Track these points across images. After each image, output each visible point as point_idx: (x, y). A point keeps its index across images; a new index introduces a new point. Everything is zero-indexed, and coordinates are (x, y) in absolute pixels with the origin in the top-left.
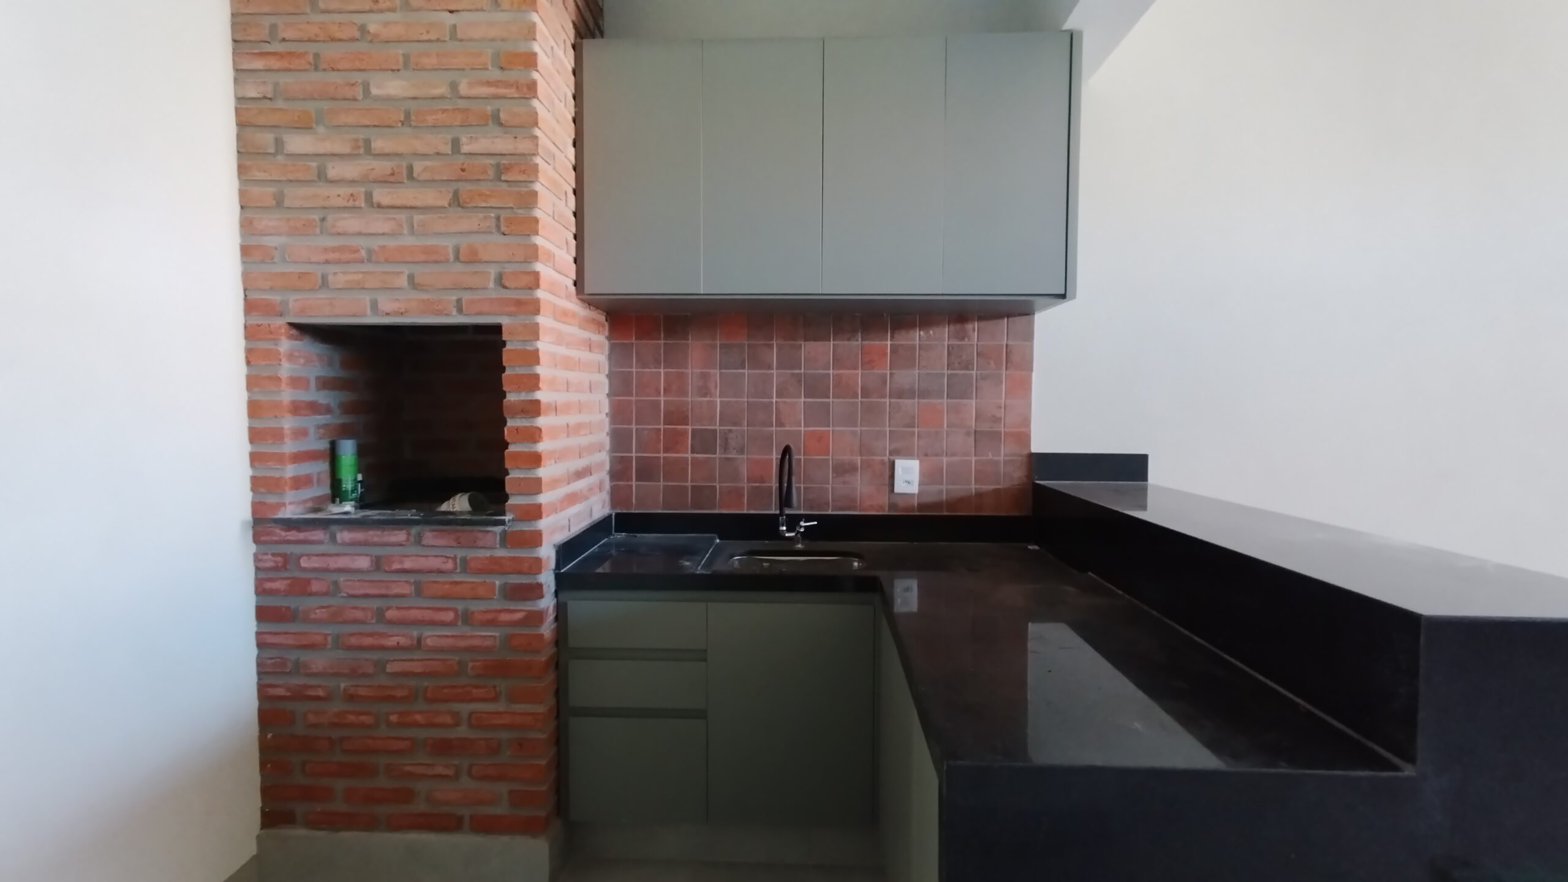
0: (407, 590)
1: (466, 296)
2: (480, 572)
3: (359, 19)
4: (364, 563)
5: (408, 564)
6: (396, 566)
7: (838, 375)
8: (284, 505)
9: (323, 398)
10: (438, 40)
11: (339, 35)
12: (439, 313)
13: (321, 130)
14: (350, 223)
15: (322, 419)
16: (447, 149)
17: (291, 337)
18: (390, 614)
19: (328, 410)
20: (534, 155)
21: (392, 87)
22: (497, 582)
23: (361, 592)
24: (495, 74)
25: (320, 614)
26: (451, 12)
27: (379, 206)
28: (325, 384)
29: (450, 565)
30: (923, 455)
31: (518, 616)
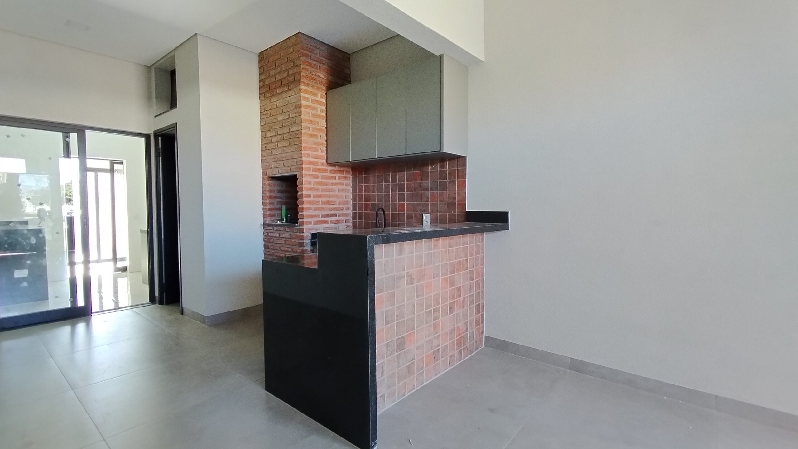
0: (283, 242)
1: (292, 168)
2: (294, 239)
3: (275, 103)
4: (277, 235)
5: (284, 236)
6: (282, 236)
7: (407, 183)
8: (267, 220)
9: (279, 195)
10: (287, 105)
11: (273, 108)
12: (288, 173)
13: (272, 130)
14: (275, 152)
15: (279, 200)
16: (288, 131)
17: (269, 180)
18: (282, 248)
19: (281, 198)
20: (302, 130)
21: (280, 118)
22: (297, 242)
23: (277, 242)
24: (296, 111)
25: (272, 247)
26: (289, 97)
27: (279, 147)
28: (279, 191)
29: (289, 237)
30: (432, 212)
31: (300, 250)
